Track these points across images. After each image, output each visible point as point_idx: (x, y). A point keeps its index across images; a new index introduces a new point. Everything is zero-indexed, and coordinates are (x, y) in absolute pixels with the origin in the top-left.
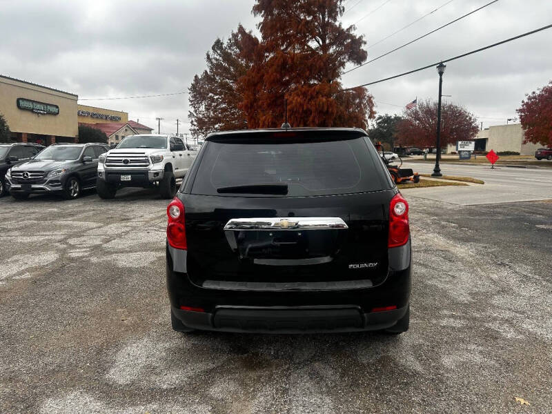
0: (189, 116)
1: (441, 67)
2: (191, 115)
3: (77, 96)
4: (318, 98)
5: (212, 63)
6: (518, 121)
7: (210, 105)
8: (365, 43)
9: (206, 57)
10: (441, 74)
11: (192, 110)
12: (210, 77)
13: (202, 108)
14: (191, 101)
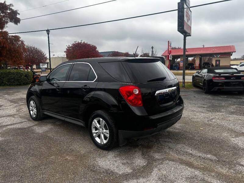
1: (48, 31)
6: (66, 56)
8: (19, 14)
10: (48, 34)
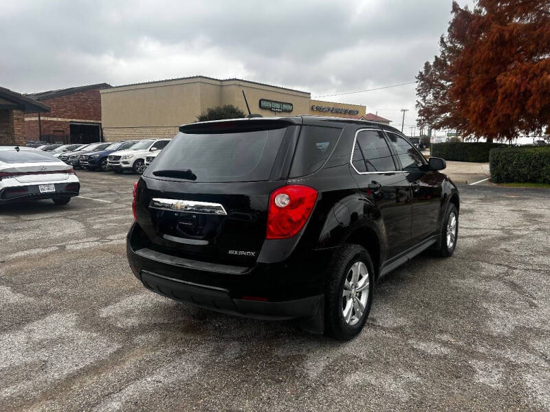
0: (417, 106)
2: (418, 104)
3: (310, 94)
4: (542, 76)
5: (446, 46)
7: (438, 93)
9: (439, 40)
11: (420, 99)
12: (441, 62)
13: (430, 97)
14: (418, 90)
